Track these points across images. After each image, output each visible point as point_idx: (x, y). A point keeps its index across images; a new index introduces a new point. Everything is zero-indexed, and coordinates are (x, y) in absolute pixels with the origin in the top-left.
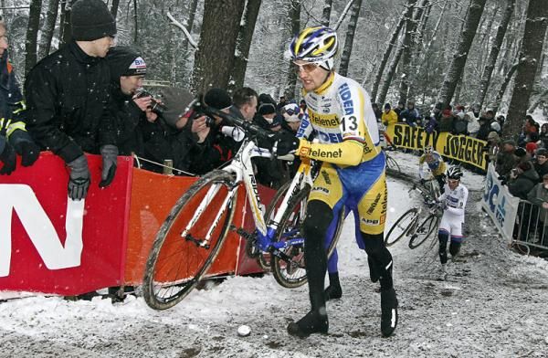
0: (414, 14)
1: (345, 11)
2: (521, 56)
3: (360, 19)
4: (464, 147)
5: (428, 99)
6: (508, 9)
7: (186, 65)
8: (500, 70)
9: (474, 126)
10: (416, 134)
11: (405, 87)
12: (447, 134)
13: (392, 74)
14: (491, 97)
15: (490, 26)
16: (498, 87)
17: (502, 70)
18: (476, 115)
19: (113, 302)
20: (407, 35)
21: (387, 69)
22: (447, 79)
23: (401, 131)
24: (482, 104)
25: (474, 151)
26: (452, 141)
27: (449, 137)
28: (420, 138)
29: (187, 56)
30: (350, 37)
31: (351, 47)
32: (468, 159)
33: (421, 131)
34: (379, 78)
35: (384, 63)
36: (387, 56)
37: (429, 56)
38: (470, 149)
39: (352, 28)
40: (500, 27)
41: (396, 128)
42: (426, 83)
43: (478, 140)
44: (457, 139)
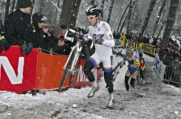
0: (132, 3)
1: (109, 2)
2: (168, 18)
3: (114, 4)
4: (148, 48)
5: (136, 32)
6: (164, 2)
7: (57, 18)
8: (160, 22)
9: (151, 41)
10: (132, 43)
11: (128, 27)
12: (142, 43)
13: (124, 23)
14: (157, 31)
15: (157, 8)
16: (160, 28)
17: (161, 22)
18: (152, 37)
19: (32, 95)
20: (130, 10)
21: (123, 21)
22: (143, 25)
23: (127, 42)
24: (154, 33)
25: (151, 49)
26: (144, 46)
27: (143, 44)
28: (133, 44)
29: (57, 16)
30: (111, 10)
31: (111, 14)
32: (149, 52)
33: (133, 42)
34: (120, 24)
35: (121, 20)
36: (122, 18)
37: (137, 17)
38: (150, 48)
39: (111, 7)
40: (161, 8)
42: (136, 26)
43: (153, 46)
44: (145, 45)
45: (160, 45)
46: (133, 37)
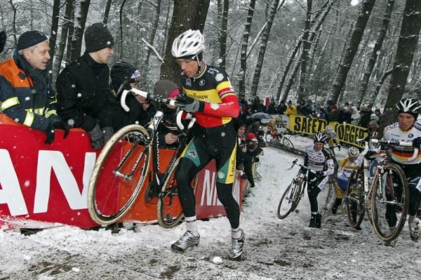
0: (309, 38)
1: (257, 37)
2: (395, 64)
3: (269, 42)
4: (348, 132)
5: (319, 98)
6: (383, 31)
7: (148, 76)
8: (373, 77)
9: (357, 116)
10: (311, 122)
11: (301, 89)
12: (335, 123)
13: (291, 82)
14: (368, 97)
15: (365, 45)
16: (374, 89)
17: (375, 77)
18: (358, 109)
20: (304, 52)
21: (289, 77)
22: (335, 83)
23: (300, 121)
24: (361, 101)
25: (356, 135)
26: (339, 128)
27: (337, 125)
28: (314, 126)
29: (148, 71)
30: (262, 55)
31: (262, 62)
33: (315, 121)
34: (282, 83)
35: (286, 73)
36: (288, 68)
37: (320, 68)
38: (353, 134)
39: (264, 48)
40: (376, 45)
41: (296, 118)
42: (318, 87)
43: (360, 128)
44: (343, 126)
45: (378, 126)
46: (313, 110)
